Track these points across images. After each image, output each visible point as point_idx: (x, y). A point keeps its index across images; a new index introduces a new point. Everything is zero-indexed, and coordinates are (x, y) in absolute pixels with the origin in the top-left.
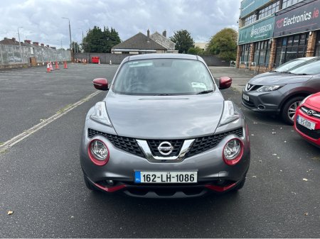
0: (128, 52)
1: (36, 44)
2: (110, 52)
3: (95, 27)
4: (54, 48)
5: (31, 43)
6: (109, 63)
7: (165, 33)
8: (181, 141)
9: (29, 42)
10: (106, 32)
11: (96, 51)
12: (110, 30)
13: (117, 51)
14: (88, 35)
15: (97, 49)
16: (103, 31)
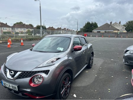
0: (100, 32)
1: (68, 29)
2: (92, 32)
3: (88, 22)
4: (74, 31)
5: (66, 29)
6: (90, 36)
7: (120, 23)
8: (16, 72)
9: (65, 29)
10: (92, 24)
11: (87, 31)
12: (94, 23)
13: (95, 31)
14: (85, 25)
15: (88, 31)
16: (91, 23)
